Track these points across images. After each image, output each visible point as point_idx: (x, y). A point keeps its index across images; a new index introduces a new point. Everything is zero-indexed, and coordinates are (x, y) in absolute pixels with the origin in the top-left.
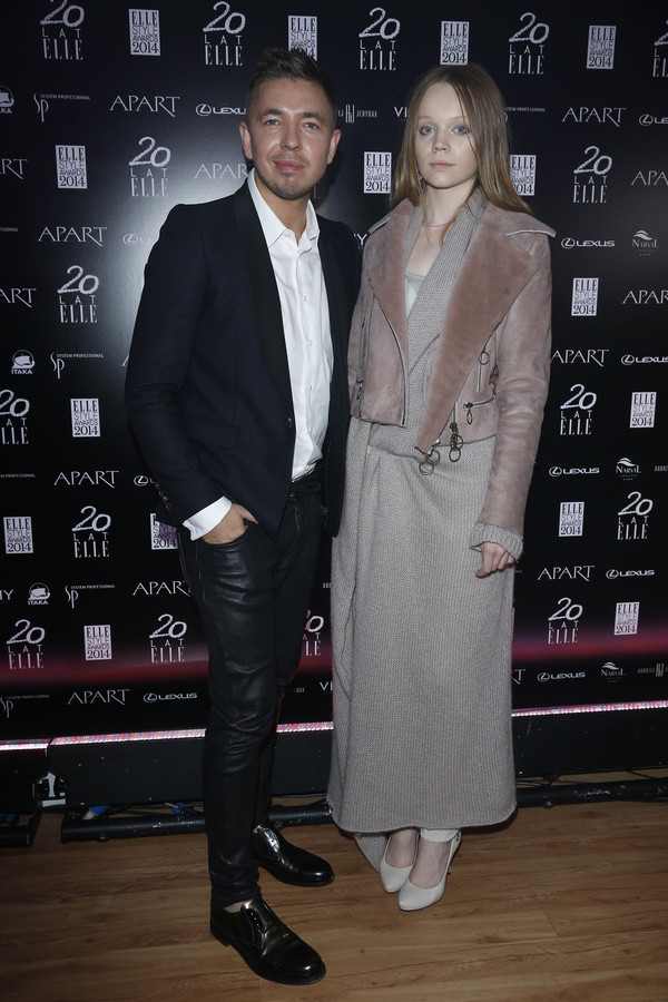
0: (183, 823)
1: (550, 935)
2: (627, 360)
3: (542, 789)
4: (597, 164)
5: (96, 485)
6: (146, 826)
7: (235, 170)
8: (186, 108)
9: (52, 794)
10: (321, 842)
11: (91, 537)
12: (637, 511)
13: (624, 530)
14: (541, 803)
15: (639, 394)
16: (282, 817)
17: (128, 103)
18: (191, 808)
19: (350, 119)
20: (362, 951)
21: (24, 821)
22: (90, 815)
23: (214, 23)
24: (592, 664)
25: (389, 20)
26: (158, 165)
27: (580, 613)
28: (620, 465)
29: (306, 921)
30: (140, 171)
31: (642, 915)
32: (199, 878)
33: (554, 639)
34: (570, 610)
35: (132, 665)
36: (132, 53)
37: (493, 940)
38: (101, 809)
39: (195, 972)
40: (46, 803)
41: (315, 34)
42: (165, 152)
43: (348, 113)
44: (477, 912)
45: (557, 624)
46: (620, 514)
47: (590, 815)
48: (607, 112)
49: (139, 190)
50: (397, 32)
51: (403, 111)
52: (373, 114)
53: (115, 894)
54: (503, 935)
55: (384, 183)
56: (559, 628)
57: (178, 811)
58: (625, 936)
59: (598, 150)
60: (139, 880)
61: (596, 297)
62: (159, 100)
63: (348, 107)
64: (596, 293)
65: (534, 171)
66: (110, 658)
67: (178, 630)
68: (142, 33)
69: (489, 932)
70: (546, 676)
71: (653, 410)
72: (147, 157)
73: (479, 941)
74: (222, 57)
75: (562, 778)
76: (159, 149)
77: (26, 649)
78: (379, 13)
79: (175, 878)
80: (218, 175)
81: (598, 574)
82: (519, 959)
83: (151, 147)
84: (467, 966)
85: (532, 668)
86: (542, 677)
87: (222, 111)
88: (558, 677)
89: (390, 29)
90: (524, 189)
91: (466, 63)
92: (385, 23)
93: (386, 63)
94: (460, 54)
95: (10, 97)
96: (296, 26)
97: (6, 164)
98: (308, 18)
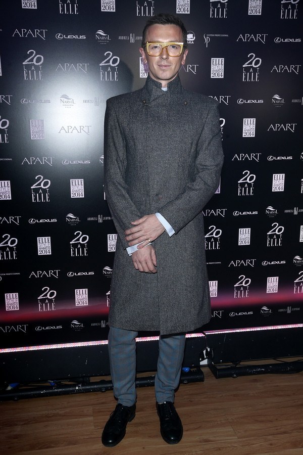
0: (56, 390)
1: (234, 438)
2: (270, 158)
3: (232, 368)
4: (254, 62)
5: (9, 223)
6: (38, 392)
7: (76, 67)
8: (50, 36)
11: (8, 249)
12: (277, 232)
13: (270, 241)
14: (231, 375)
15: (276, 175)
16: (105, 386)
17: (21, 33)
18: (60, 382)
22: (9, 388)
24: (256, 308)
26: (37, 64)
27: (249, 283)
28: (268, 210)
30: (28, 67)
31: (279, 427)
32: (64, 416)
33: (237, 295)
34: (244, 281)
35: (29, 313)
37: (207, 441)
38: (15, 384)
42: (41, 58)
43: (131, 38)
44: (199, 428)
45: (238, 288)
46: (268, 234)
47: (255, 381)
48: (259, 36)
49: (28, 77)
53: (22, 425)
57: (53, 384)
58: (270, 437)
59: (254, 55)
60: (34, 418)
61: (254, 128)
62: (37, 31)
63: (131, 35)
64: (255, 126)
65: (223, 66)
66: (18, 309)
67: (52, 294)
69: (205, 437)
71: (284, 182)
72: (32, 60)
73: (200, 442)
74: (68, 10)
75: (241, 363)
76: (38, 56)
79: (52, 416)
80: (67, 69)
81: (258, 263)
83: (34, 55)
85: (227, 310)
86: (232, 315)
87: (69, 37)
88: (240, 314)
90: (218, 75)
91: (189, 13)
93: (149, 13)
94: (186, 8)
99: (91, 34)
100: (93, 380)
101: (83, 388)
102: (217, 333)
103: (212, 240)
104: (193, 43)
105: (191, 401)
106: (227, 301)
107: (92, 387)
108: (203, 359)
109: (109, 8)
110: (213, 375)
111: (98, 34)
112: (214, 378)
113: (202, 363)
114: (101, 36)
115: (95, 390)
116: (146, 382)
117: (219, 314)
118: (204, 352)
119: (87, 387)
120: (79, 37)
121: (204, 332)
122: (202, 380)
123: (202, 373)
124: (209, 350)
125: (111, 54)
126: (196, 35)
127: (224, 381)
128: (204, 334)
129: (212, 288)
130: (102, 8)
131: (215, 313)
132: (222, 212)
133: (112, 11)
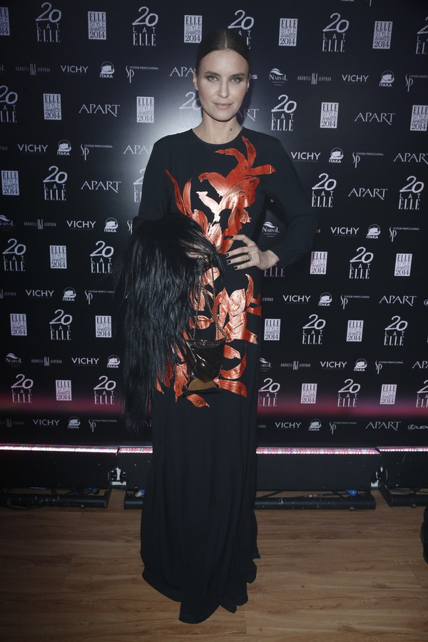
1: (417, 586)
3: (410, 495)
9: (118, 478)
10: (275, 518)
14: (409, 504)
17: (181, 72)
19: (314, 82)
20: (303, 586)
21: (102, 493)
22: (139, 494)
23: (235, 23)
25: (342, 21)
26: (196, 109)
29: (268, 565)
30: (185, 112)
33: (419, 405)
36: (185, 42)
37: (382, 587)
40: (114, 483)
41: (296, 30)
43: (313, 78)
44: (371, 568)
45: (422, 395)
50: (347, 28)
51: (348, 77)
52: (329, 79)
54: (388, 584)
55: (333, 122)
56: (424, 398)
63: (313, 75)
65: (427, 116)
68: (192, 30)
70: (413, 427)
72: (190, 104)
73: (374, 586)
75: (421, 490)
76: (198, 99)
77: (104, 393)
78: (336, 16)
82: (398, 599)
83: (192, 98)
84: (366, 601)
85: (405, 420)
86: (411, 427)
88: (421, 427)
89: (342, 26)
90: (420, 127)
91: (389, 48)
92: (340, 23)
93: (339, 47)
94: (386, 42)
95: (112, 68)
96: (284, 25)
97: (108, 108)
98: (292, 20)
99: (264, 74)
102: (394, 450)
103: (395, 334)
104: (390, 85)
105: (359, 532)
106: (405, 409)
108: (374, 481)
109: (289, 41)
110: (385, 501)
111: (272, 74)
112: (387, 505)
113: (373, 485)
114: (276, 75)
116: (302, 503)
117: (395, 425)
121: (378, 447)
122: (373, 507)
123: (372, 499)
124: (382, 469)
125: (287, 97)
126: (395, 75)
128: (379, 451)
129: (388, 393)
130: (280, 42)
131: (390, 424)
132: (410, 300)
133: (292, 45)
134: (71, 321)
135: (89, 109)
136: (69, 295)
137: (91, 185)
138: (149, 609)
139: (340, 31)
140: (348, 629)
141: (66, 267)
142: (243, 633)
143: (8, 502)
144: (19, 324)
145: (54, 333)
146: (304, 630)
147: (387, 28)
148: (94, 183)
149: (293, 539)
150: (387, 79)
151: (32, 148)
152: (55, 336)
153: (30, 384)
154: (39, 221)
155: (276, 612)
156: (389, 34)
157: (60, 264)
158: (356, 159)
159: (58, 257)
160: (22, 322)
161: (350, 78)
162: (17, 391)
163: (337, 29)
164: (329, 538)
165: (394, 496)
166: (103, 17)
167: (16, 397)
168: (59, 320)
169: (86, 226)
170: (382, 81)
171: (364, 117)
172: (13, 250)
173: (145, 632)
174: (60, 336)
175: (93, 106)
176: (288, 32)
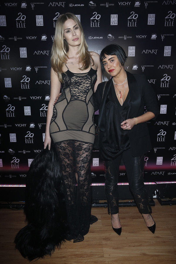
1: (172, 237)
3: (169, 201)
14: (169, 204)
19: (125, 39)
20: (126, 238)
33: (172, 164)
39: (88, 240)
41: (117, 19)
50: (137, 17)
51: (138, 36)
52: (131, 37)
54: (160, 236)
55: (133, 54)
56: (174, 162)
63: (125, 36)
65: (171, 50)
73: (155, 237)
75: (174, 199)
78: (133, 13)
82: (165, 242)
84: (152, 243)
85: (167, 171)
86: (169, 174)
87: (95, 38)
88: (173, 174)
89: (135, 17)
90: (168, 55)
91: (154, 24)
92: (134, 15)
93: (134, 25)
94: (153, 22)
95: (46, 37)
96: (113, 17)
97: (45, 52)
98: (116, 15)
99: (105, 36)
100: (100, 201)
101: (96, 205)
102: (162, 183)
103: (161, 137)
104: (155, 39)
106: (167, 166)
107: (100, 205)
108: (155, 195)
109: (115, 23)
110: (159, 203)
111: (108, 36)
112: (160, 205)
113: (154, 197)
114: (110, 37)
115: (101, 207)
116: (126, 204)
117: (163, 173)
118: (155, 192)
119: (98, 205)
120: (99, 38)
121: (156, 182)
122: (154, 205)
123: (154, 202)
124: (158, 191)
126: (157, 35)
127: (164, 207)
128: (156, 183)
129: (160, 160)
130: (111, 24)
131: (161, 173)
132: (167, 123)
133: (116, 25)
134: (33, 136)
135: (38, 53)
136: (32, 125)
137: (39, 82)
138: (66, 248)
139: (135, 19)
140: (144, 254)
141: (30, 115)
142: (103, 256)
143: (11, 207)
144: (13, 138)
145: (27, 141)
146: (127, 255)
147: (153, 16)
148: (40, 81)
149: (123, 219)
150: (154, 36)
151: (16, 69)
152: (27, 142)
153: (18, 161)
154: (19, 97)
155: (116, 248)
156: (154, 19)
157: (28, 114)
158: (143, 68)
159: (27, 111)
160: (14, 137)
161: (139, 37)
162: (13, 163)
163: (133, 18)
164: (137, 219)
165: (163, 201)
166: (42, 17)
167: (13, 166)
168: (29, 135)
169: (38, 98)
170: (152, 37)
171: (145, 52)
172: (10, 109)
173: (64, 257)
174: (29, 142)
175: (39, 52)
176: (114, 20)
